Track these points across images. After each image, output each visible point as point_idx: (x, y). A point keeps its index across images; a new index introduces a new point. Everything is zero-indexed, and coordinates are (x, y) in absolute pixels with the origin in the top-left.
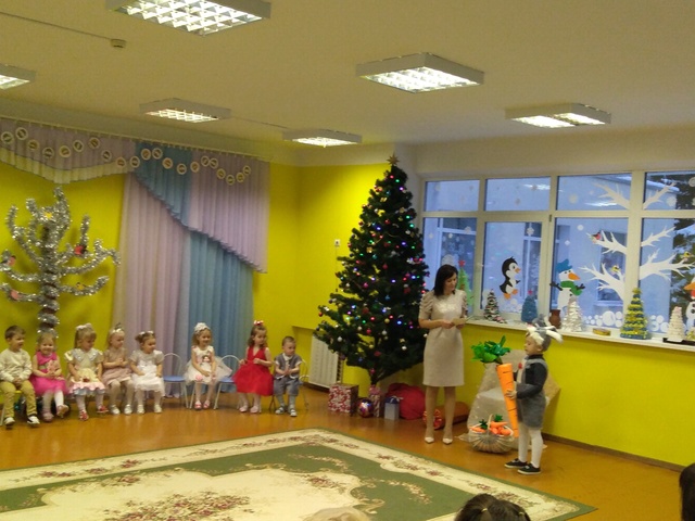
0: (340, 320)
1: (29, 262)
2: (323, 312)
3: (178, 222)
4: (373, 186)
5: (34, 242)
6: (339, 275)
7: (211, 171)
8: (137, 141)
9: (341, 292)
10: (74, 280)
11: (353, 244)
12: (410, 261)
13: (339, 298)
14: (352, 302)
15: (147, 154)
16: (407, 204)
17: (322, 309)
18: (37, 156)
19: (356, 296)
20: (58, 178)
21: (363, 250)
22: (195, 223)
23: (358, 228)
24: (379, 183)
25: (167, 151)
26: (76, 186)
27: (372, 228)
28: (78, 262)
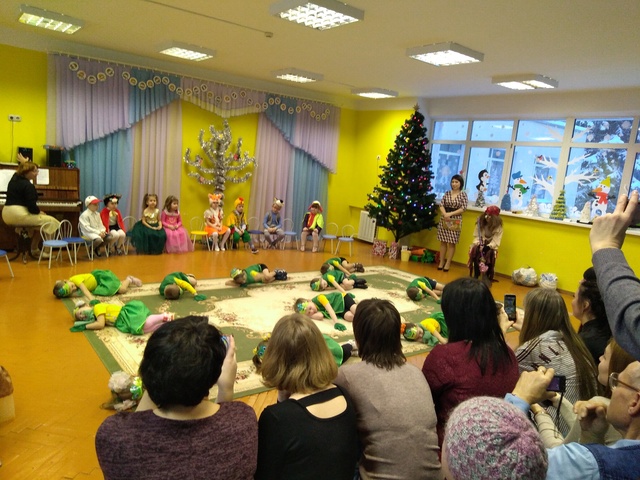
0: (380, 203)
1: (209, 161)
2: (370, 198)
3: (288, 142)
4: (403, 123)
5: (212, 151)
6: (380, 176)
7: (308, 112)
8: (267, 94)
9: (380, 186)
10: (233, 174)
11: (389, 159)
12: (423, 169)
13: (379, 190)
14: (386, 192)
15: (272, 101)
16: (423, 135)
17: (369, 196)
18: (212, 101)
19: (389, 189)
20: (224, 114)
21: (396, 162)
22: (298, 143)
23: (393, 148)
24: (407, 122)
25: (283, 99)
26: (233, 119)
27: (401, 149)
28: (235, 163)
